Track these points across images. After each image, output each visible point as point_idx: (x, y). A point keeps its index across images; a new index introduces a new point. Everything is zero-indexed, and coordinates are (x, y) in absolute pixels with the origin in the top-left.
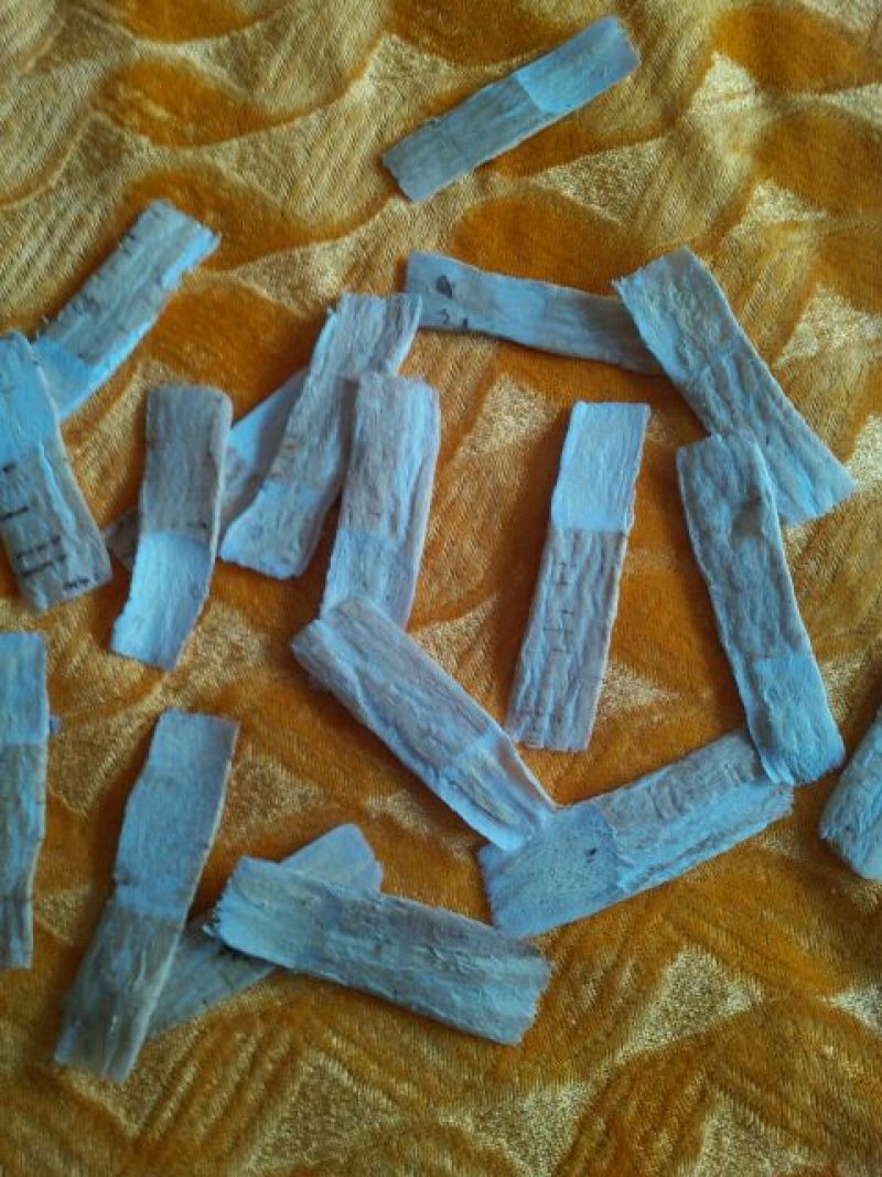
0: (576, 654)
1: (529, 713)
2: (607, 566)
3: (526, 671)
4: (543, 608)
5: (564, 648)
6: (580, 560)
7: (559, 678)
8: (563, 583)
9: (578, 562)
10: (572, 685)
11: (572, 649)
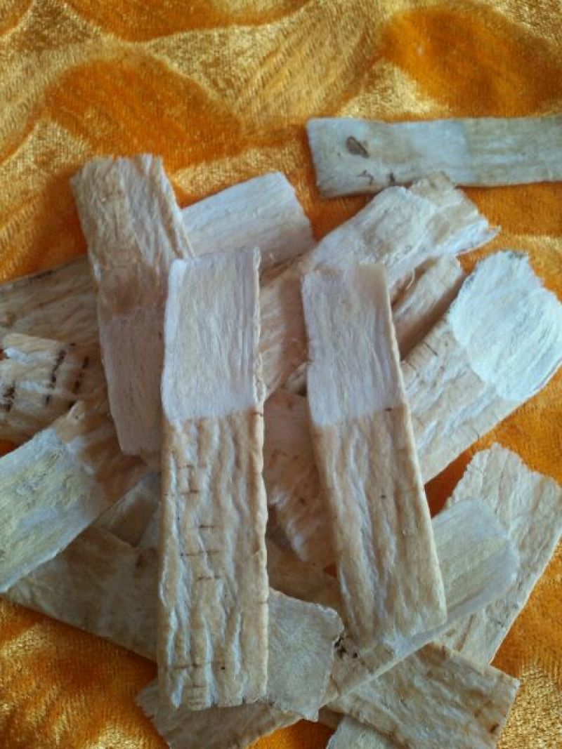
0: (228, 578)
1: (185, 667)
2: (244, 457)
3: (168, 615)
4: (174, 528)
5: (211, 574)
6: (209, 458)
7: (212, 613)
8: (193, 491)
9: (207, 460)
10: (230, 618)
11: (221, 573)
